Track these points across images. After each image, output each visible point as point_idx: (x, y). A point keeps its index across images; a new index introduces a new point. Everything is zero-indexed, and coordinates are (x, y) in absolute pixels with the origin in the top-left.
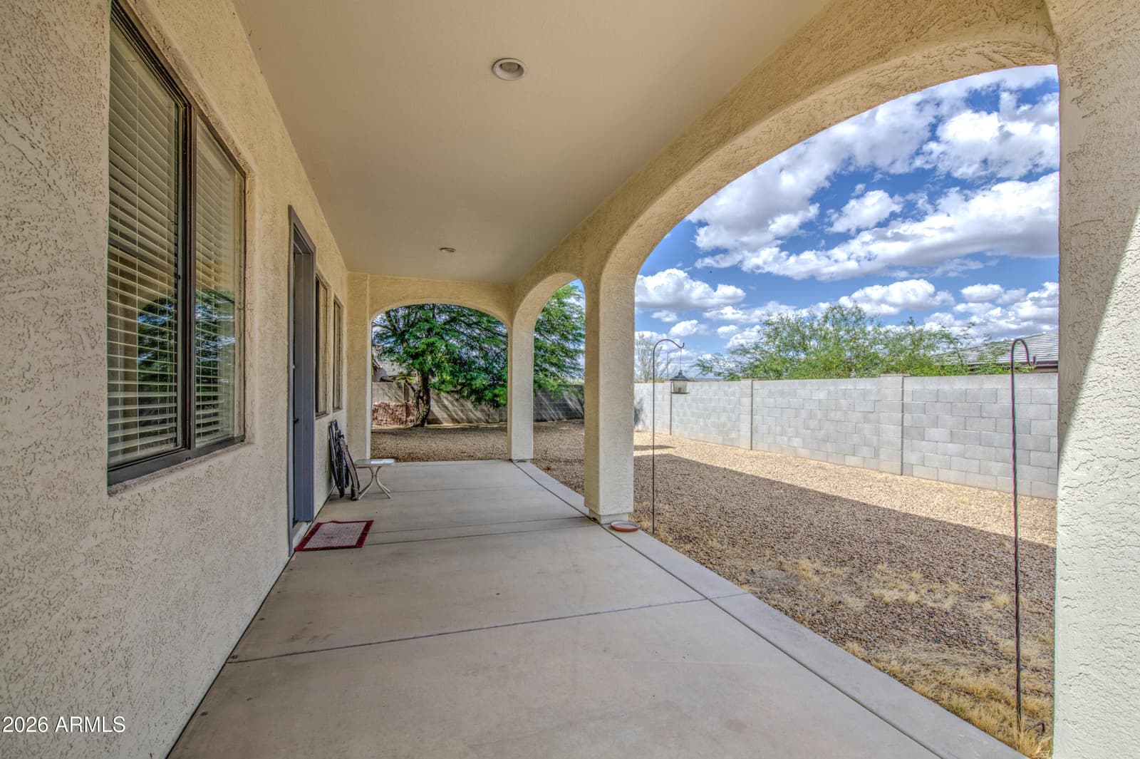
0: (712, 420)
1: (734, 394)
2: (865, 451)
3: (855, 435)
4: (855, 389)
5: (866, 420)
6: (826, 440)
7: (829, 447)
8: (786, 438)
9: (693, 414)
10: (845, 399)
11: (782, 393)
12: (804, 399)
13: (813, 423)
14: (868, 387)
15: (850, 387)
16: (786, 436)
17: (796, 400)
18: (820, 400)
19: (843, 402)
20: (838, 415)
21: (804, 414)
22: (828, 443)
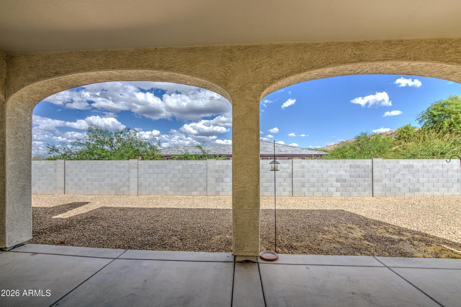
0: (106, 182)
1: (124, 167)
2: (201, 189)
3: (196, 183)
4: (196, 164)
5: (201, 177)
6: (183, 186)
7: (184, 189)
8: (160, 188)
9: (88, 180)
10: (191, 168)
11: (157, 167)
12: (170, 169)
13: (175, 179)
14: (201, 164)
15: (193, 163)
16: (160, 186)
17: (166, 170)
18: (179, 169)
19: (190, 170)
20: (188, 175)
21: (170, 175)
22: (184, 188)
